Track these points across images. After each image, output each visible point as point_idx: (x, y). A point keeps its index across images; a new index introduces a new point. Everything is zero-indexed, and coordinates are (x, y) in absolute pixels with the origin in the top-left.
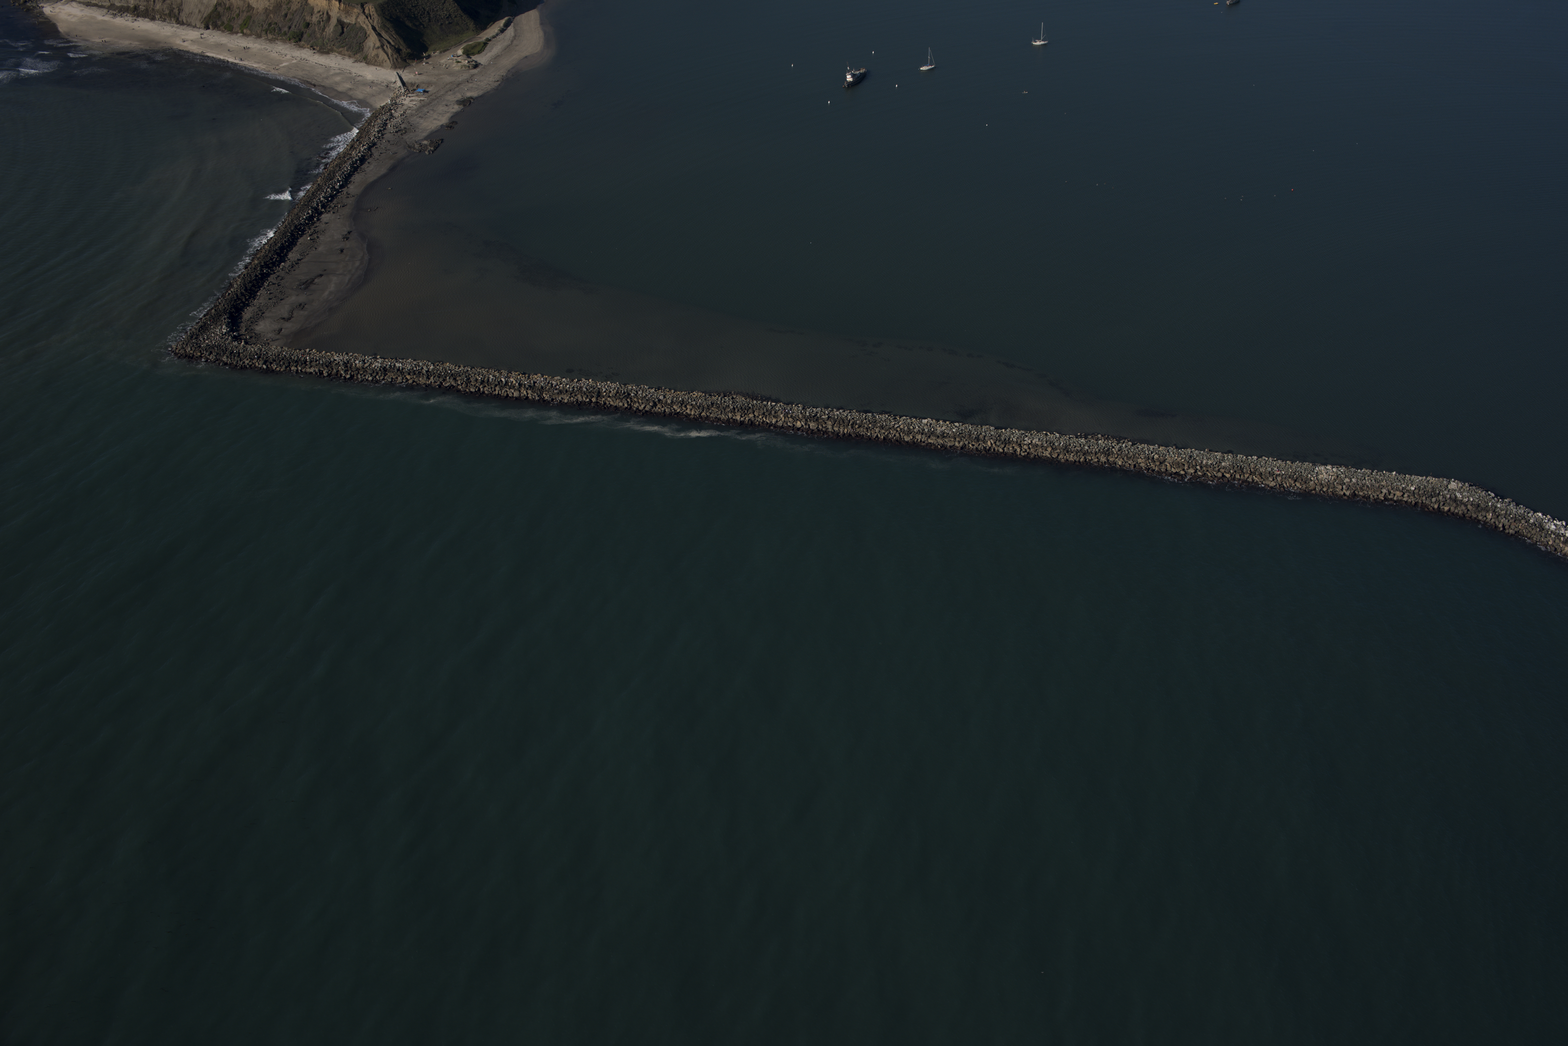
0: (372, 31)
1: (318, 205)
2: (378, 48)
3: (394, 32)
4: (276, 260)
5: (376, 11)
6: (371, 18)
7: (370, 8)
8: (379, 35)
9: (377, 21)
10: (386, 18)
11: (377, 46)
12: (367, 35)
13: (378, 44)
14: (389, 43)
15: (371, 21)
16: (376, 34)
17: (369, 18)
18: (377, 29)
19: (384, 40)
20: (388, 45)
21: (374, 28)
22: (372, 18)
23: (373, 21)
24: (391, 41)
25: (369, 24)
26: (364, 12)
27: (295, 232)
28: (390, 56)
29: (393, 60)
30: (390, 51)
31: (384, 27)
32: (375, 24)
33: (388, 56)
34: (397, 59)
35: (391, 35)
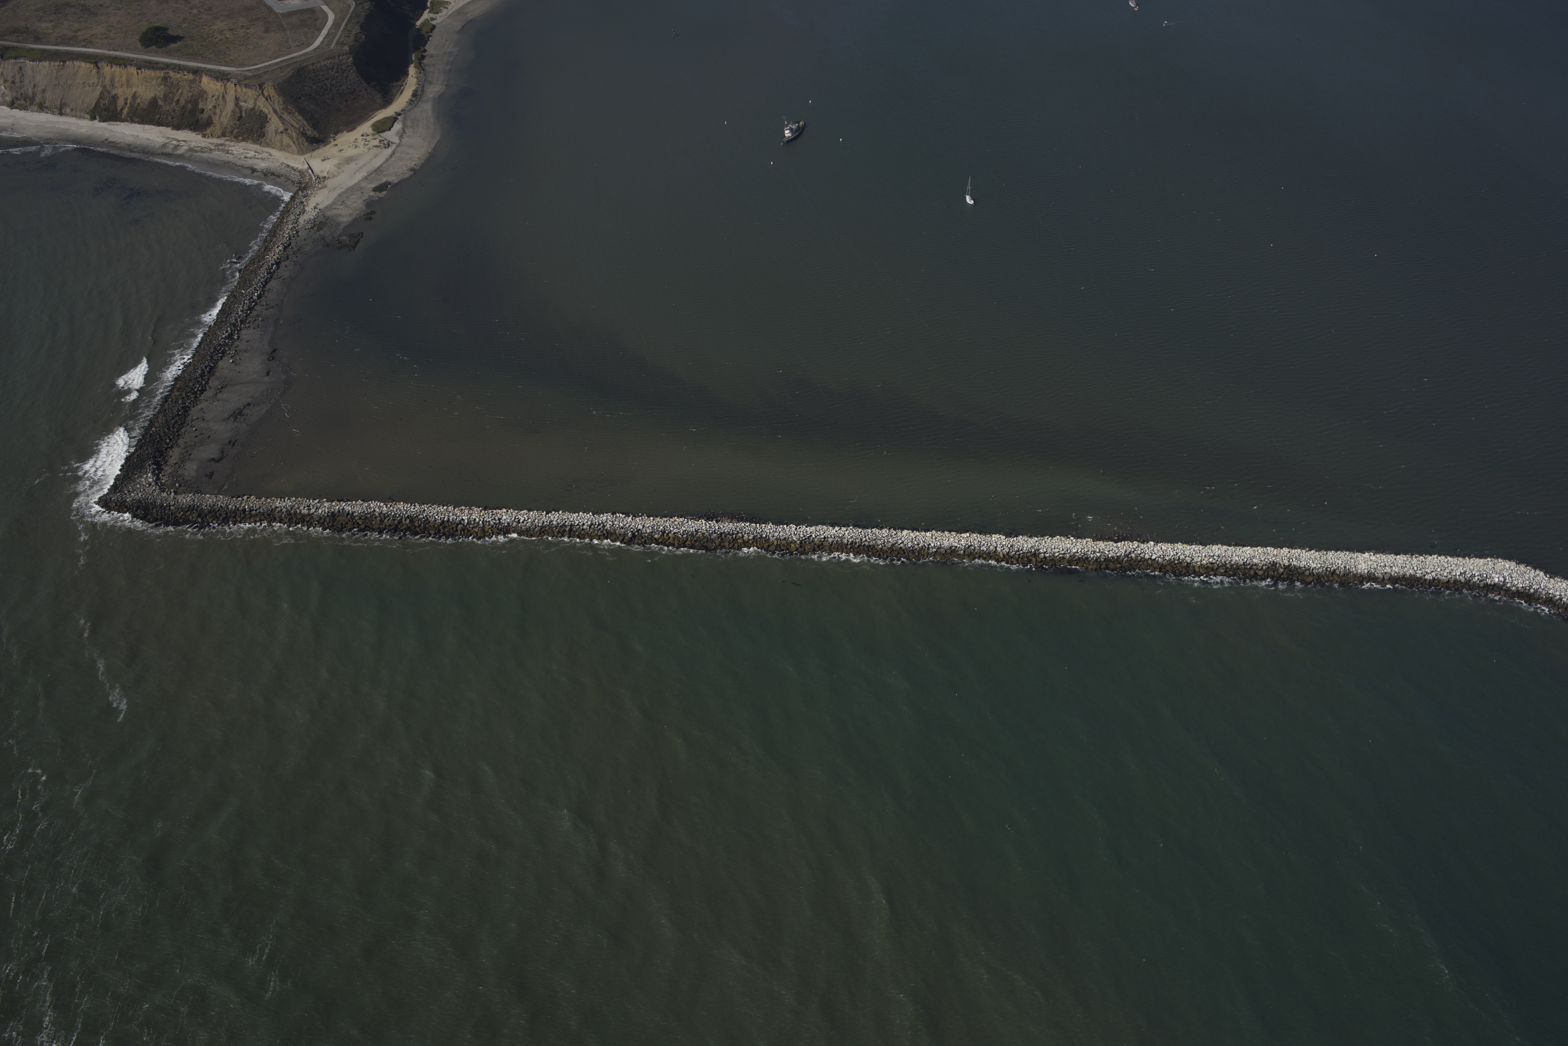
0: (274, 115)
1: (236, 320)
2: (282, 133)
3: (297, 114)
5: (276, 92)
6: (271, 101)
7: (269, 89)
8: (282, 118)
9: (278, 102)
10: (287, 99)
11: (279, 131)
12: (268, 119)
13: (283, 130)
14: (293, 126)
15: (272, 104)
16: (278, 117)
17: (269, 100)
18: (279, 111)
19: (288, 124)
20: (292, 128)
21: (275, 111)
22: (272, 100)
23: (274, 103)
24: (294, 124)
25: (269, 106)
26: (263, 93)
28: (295, 140)
29: (299, 144)
30: (295, 135)
31: (285, 109)
32: (276, 106)
33: (293, 140)
34: (303, 144)
35: (294, 118)
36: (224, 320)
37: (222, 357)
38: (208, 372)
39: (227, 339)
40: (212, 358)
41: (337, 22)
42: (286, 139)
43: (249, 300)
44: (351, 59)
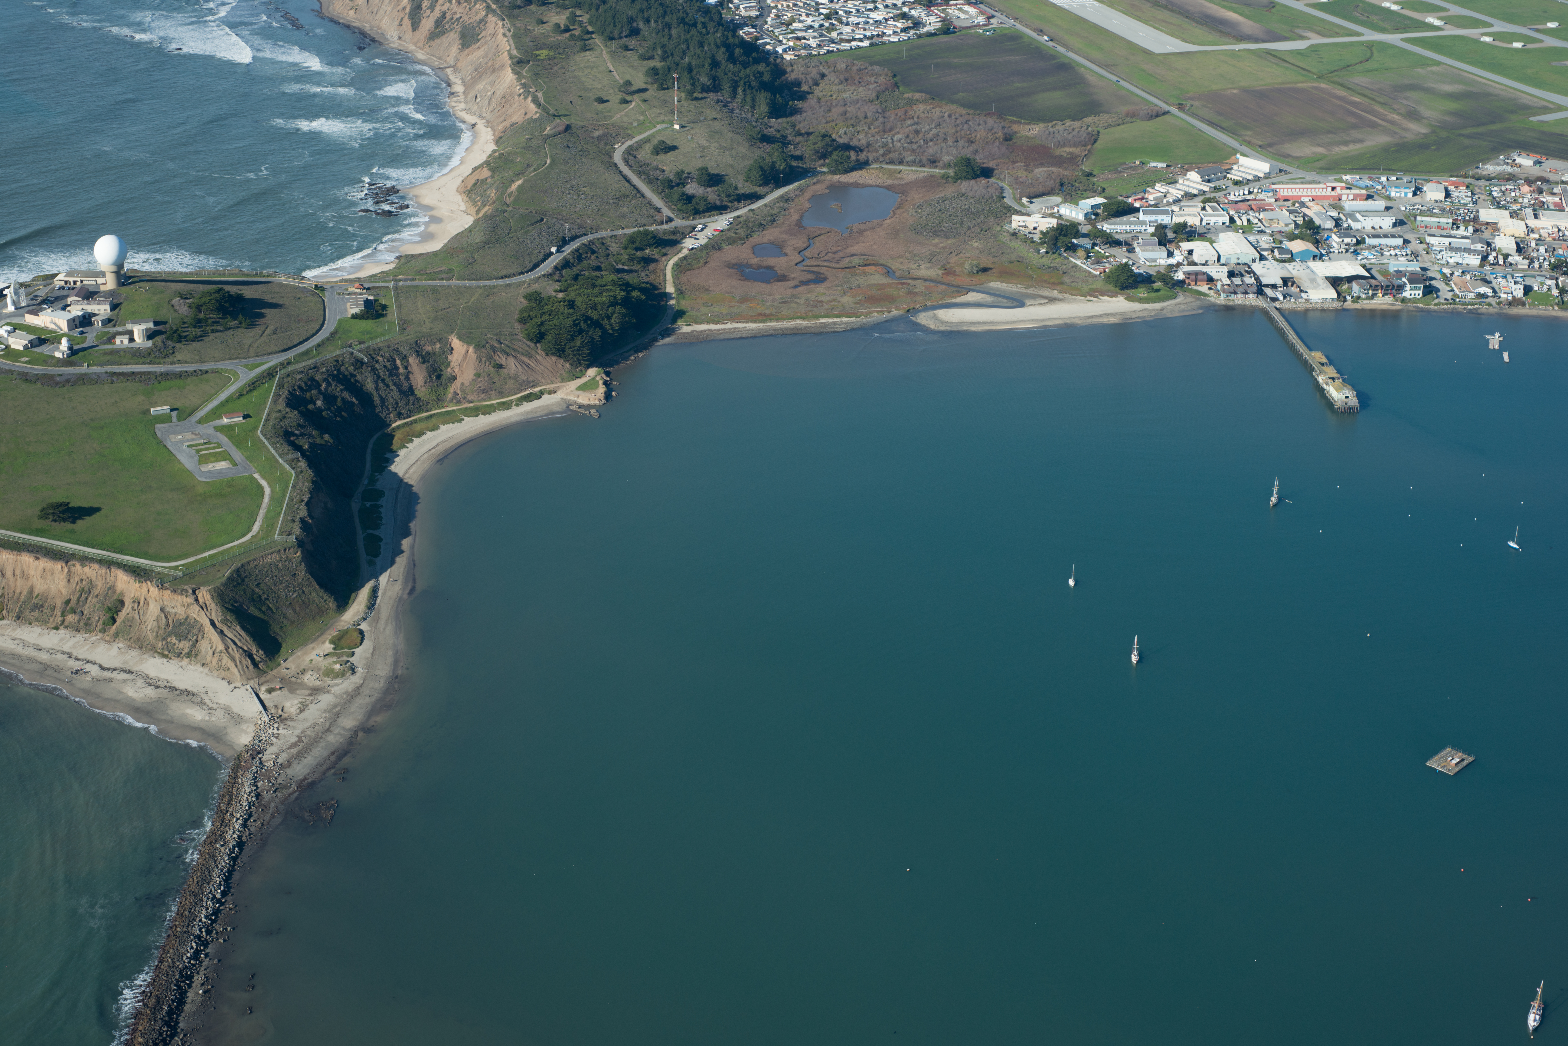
0: (210, 627)
2: (220, 650)
3: (239, 627)
5: (213, 598)
6: (207, 610)
7: (204, 594)
8: (221, 633)
9: (216, 613)
10: (226, 608)
11: (217, 647)
12: (204, 633)
13: (221, 647)
14: (235, 643)
15: (208, 614)
16: (217, 632)
17: (205, 609)
18: (216, 622)
19: (229, 640)
20: (234, 647)
21: (213, 624)
22: (209, 609)
23: (211, 613)
24: (237, 641)
25: (206, 618)
26: (197, 600)
27: (181, 982)
28: (238, 662)
29: (245, 669)
30: (237, 656)
31: (225, 621)
32: (214, 617)
33: (236, 662)
34: (247, 667)
35: (235, 632)
36: (185, 929)
37: (190, 986)
38: (177, 1007)
39: (193, 959)
40: (179, 987)
41: (276, 500)
42: (226, 660)
43: (212, 900)
44: (299, 554)
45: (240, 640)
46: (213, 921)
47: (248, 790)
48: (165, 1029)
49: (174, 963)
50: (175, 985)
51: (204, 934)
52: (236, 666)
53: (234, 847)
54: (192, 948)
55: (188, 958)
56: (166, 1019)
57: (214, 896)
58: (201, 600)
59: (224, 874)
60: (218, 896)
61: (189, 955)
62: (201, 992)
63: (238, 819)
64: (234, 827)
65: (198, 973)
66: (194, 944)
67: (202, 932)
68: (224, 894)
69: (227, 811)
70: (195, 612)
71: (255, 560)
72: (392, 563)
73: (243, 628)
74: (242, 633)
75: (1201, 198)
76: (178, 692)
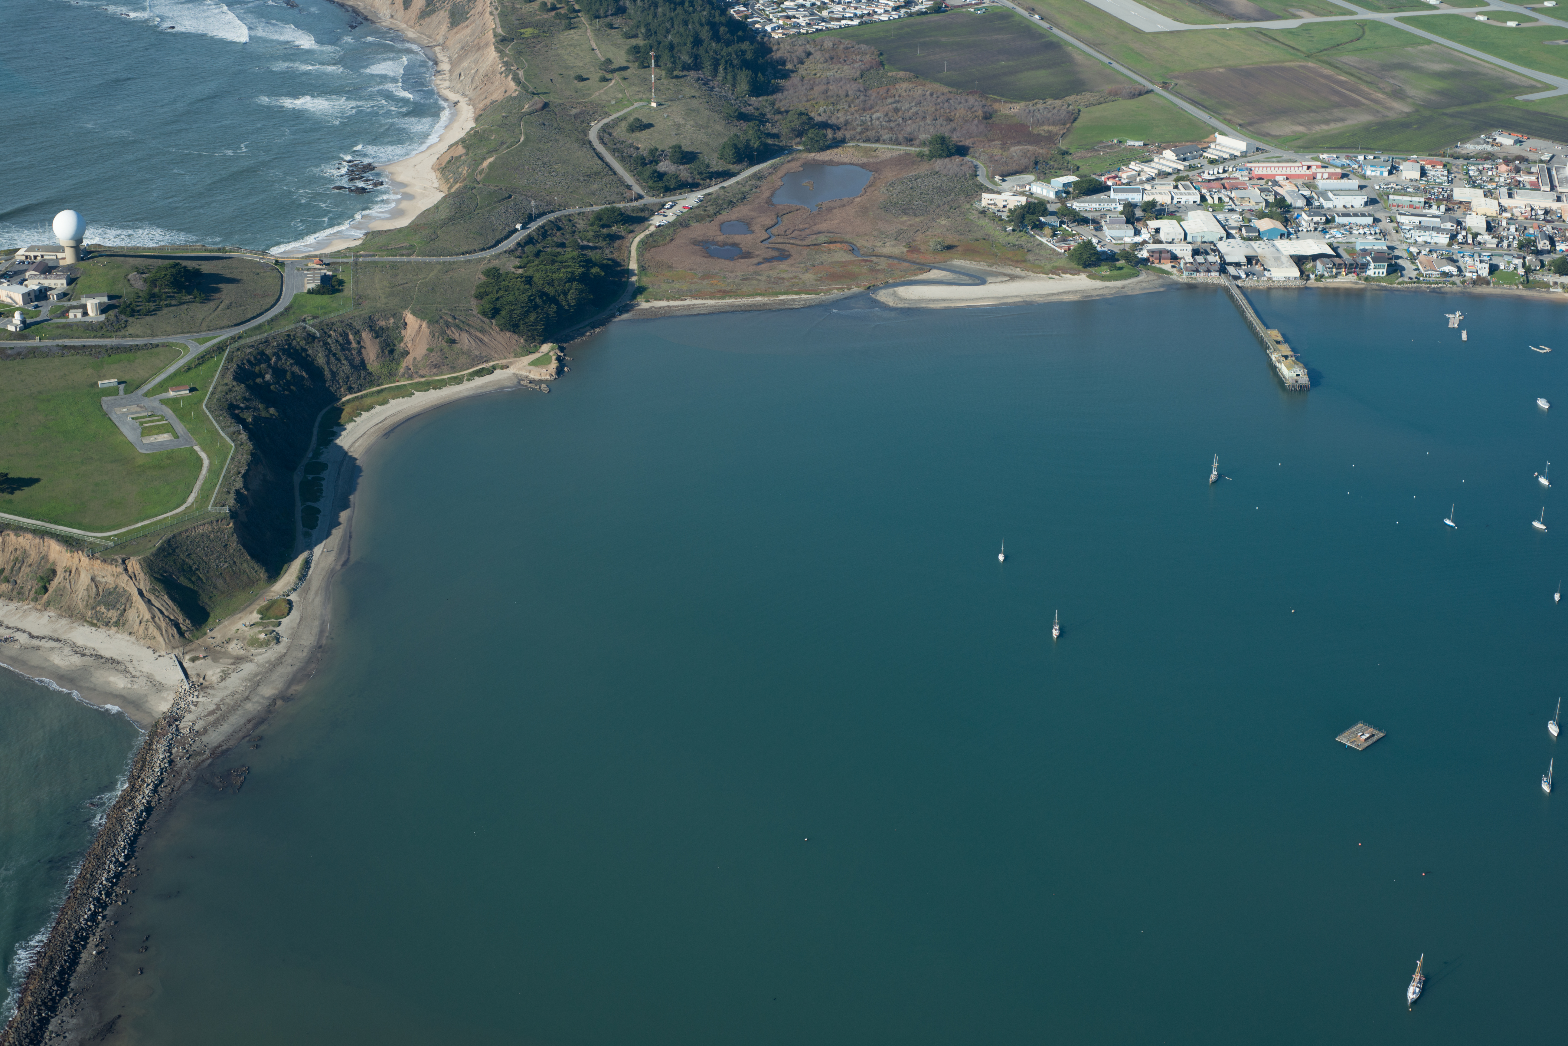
0: (138, 595)
2: (148, 619)
3: (166, 596)
4: (56, 994)
5: (142, 568)
6: (136, 580)
7: (134, 564)
8: (149, 602)
9: (144, 582)
10: (155, 578)
11: (144, 615)
12: (132, 602)
13: (148, 616)
14: (162, 612)
15: (137, 584)
16: (144, 601)
17: (134, 578)
18: (144, 592)
19: (156, 610)
20: (161, 616)
21: (141, 593)
22: (138, 578)
23: (139, 582)
24: (164, 610)
25: (133, 586)
26: (126, 570)
27: (76, 943)
28: (164, 631)
29: (170, 639)
30: (163, 625)
31: (153, 591)
32: (142, 587)
33: (161, 631)
34: (173, 636)
35: (163, 602)
36: (85, 892)
37: (84, 947)
38: (69, 968)
39: (90, 921)
40: (73, 948)
41: (214, 472)
42: (152, 630)
43: (115, 863)
44: (231, 525)
45: (167, 609)
46: (114, 884)
47: (161, 756)
48: (55, 988)
49: (70, 924)
50: (69, 946)
51: (103, 896)
52: (162, 635)
53: (142, 812)
54: (90, 909)
55: (84, 919)
56: (57, 978)
57: (117, 860)
58: (130, 570)
59: (130, 838)
60: (121, 859)
61: (86, 917)
62: (94, 952)
63: (148, 785)
64: (144, 793)
65: (94, 934)
66: (92, 906)
67: (101, 894)
68: (127, 857)
69: (139, 777)
70: (124, 582)
71: (187, 530)
72: (328, 534)
73: (171, 597)
74: (170, 603)
75: (1174, 176)
76: (103, 660)
